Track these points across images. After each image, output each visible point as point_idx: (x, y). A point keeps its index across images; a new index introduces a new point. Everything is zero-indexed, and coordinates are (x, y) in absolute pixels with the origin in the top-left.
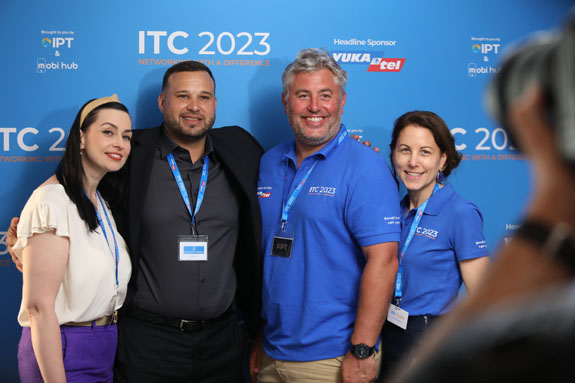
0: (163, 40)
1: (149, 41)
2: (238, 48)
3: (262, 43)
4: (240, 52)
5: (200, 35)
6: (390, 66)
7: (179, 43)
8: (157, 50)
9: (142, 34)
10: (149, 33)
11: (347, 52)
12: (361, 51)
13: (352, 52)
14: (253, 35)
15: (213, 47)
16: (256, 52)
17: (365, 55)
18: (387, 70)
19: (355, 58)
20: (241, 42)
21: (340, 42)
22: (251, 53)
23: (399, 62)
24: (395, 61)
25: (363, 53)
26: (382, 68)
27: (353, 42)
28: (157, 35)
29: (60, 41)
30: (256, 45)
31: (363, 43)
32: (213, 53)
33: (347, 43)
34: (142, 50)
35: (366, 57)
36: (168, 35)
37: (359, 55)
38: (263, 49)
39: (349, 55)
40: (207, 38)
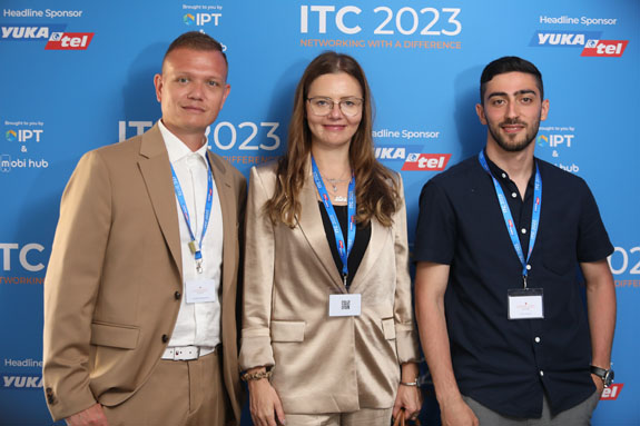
0: (331, 17)
1: (314, 17)
2: (421, 27)
3: (451, 20)
4: (424, 32)
5: (376, 11)
6: (609, 49)
7: (350, 20)
8: (323, 29)
9: (304, 9)
10: (314, 8)
11: (556, 33)
12: (574, 31)
13: (562, 33)
14: (440, 11)
15: (392, 26)
16: (444, 32)
17: (578, 36)
18: (605, 55)
19: (566, 39)
20: (425, 19)
21: (547, 20)
22: (438, 33)
23: (620, 45)
24: (616, 44)
25: (575, 33)
26: (600, 52)
27: (564, 20)
28: (323, 10)
29: (205, 18)
30: (443, 23)
31: (575, 21)
32: (392, 32)
33: (556, 21)
34: (304, 29)
35: (580, 39)
36: (337, 10)
37: (571, 36)
38: (453, 27)
39: (559, 36)
40: (385, 14)
